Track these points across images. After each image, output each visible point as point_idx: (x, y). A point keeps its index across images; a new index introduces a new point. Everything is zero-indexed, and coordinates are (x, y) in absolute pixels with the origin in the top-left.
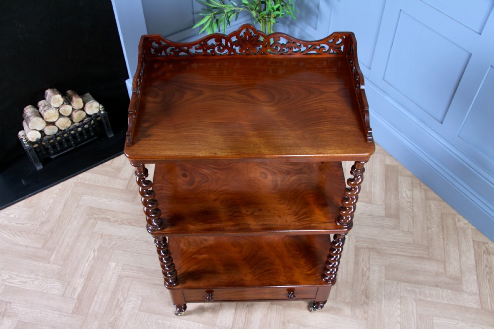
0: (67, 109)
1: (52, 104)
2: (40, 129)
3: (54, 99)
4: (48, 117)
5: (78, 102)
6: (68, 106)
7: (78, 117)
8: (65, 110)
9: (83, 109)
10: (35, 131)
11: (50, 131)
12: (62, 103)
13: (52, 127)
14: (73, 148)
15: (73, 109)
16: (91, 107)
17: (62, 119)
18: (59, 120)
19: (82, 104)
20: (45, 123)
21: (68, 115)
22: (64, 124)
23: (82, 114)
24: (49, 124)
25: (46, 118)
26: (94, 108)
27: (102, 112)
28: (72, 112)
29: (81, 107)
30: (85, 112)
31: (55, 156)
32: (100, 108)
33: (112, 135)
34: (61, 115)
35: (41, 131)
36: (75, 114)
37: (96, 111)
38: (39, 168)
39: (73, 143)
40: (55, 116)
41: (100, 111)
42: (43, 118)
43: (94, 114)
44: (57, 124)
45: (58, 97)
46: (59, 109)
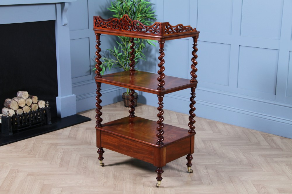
0: (30, 101)
1: (23, 97)
2: (15, 110)
3: (24, 95)
5: (35, 98)
6: (30, 99)
7: (35, 108)
8: (29, 102)
9: (37, 103)
10: (12, 110)
11: (20, 112)
12: (27, 97)
13: (21, 110)
14: (30, 127)
15: (33, 103)
16: (41, 103)
17: (26, 106)
19: (37, 101)
20: (18, 106)
21: (29, 106)
22: (27, 110)
23: (36, 106)
24: (20, 108)
25: (19, 104)
26: (42, 104)
27: (47, 107)
28: (31, 104)
29: (36, 103)
30: (38, 106)
31: (20, 129)
32: (46, 104)
33: (51, 123)
34: (26, 105)
35: (15, 111)
36: (33, 106)
37: (44, 107)
38: (11, 134)
39: (30, 122)
40: (24, 104)
41: (46, 106)
42: (18, 103)
43: (43, 108)
44: (23, 109)
45: (26, 93)
46: (26, 100)
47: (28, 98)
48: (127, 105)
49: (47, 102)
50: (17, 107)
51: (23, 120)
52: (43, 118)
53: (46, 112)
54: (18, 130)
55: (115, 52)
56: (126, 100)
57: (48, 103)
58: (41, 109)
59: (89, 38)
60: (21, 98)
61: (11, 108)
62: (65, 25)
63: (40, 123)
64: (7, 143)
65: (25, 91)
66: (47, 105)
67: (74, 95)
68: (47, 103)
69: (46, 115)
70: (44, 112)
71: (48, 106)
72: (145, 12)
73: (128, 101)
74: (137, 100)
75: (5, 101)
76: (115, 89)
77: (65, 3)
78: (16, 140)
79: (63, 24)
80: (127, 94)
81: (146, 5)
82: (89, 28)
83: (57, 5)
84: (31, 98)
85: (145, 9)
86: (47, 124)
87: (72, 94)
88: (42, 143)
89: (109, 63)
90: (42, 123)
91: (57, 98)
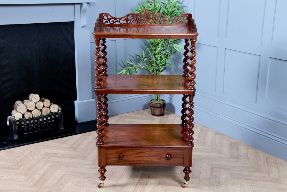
1: (33, 100)
2: (23, 113)
3: (35, 98)
4: (29, 106)
5: (47, 102)
6: (41, 103)
7: (46, 112)
8: (39, 105)
9: (49, 107)
10: (19, 113)
11: (28, 116)
12: (38, 100)
13: (29, 113)
14: (38, 131)
15: (44, 106)
16: (54, 107)
17: (36, 110)
18: (34, 110)
20: (26, 109)
21: (40, 109)
22: (36, 113)
23: (48, 110)
24: (29, 111)
25: (28, 107)
26: (55, 109)
27: (60, 111)
28: (43, 108)
29: (48, 106)
30: (50, 110)
31: (27, 133)
33: (63, 128)
34: (36, 108)
36: (44, 110)
38: (16, 137)
39: (39, 127)
40: (33, 107)
41: (59, 110)
42: (26, 106)
43: (55, 112)
44: (33, 112)
45: (37, 96)
46: (36, 104)
47: (39, 101)
48: (154, 114)
49: (60, 107)
50: (26, 110)
51: (30, 124)
54: (25, 134)
55: (142, 57)
56: (152, 108)
58: (53, 113)
59: (116, 40)
60: (31, 101)
61: (18, 111)
62: (83, 27)
64: (4, 148)
65: (36, 93)
66: (60, 109)
67: (94, 100)
69: (58, 120)
70: (57, 116)
71: (61, 110)
72: (176, 15)
73: (153, 109)
74: (164, 109)
75: (15, 103)
77: (83, 4)
78: (15, 146)
80: (153, 102)
81: (177, 8)
83: (76, 6)
84: (43, 101)
85: (176, 11)
86: (59, 129)
87: (92, 99)
88: (39, 152)
89: (134, 68)
91: (75, 102)
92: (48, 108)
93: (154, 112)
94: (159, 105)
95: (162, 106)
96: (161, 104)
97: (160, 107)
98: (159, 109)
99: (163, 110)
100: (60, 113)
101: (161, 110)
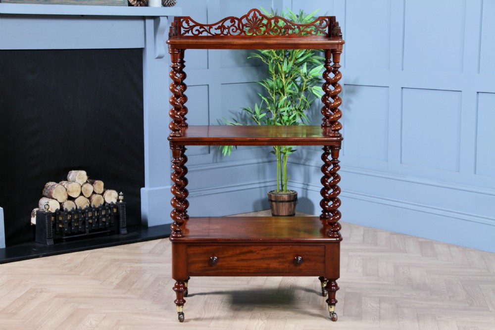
0: (89, 188)
1: (77, 180)
2: (61, 202)
3: (79, 177)
4: (71, 190)
5: (100, 185)
6: (90, 185)
7: (97, 201)
8: (86, 190)
9: (102, 194)
10: (56, 201)
11: (69, 206)
12: (85, 181)
13: (71, 202)
14: (86, 234)
15: (94, 193)
16: (110, 195)
17: (82, 197)
18: (79, 198)
19: (103, 190)
20: (67, 195)
21: (88, 197)
22: (82, 203)
23: (101, 199)
24: (70, 198)
25: (69, 191)
26: (112, 197)
27: (121, 201)
28: (92, 195)
29: (101, 192)
30: (104, 198)
31: (68, 237)
32: (118, 197)
33: (125, 232)
34: (81, 194)
35: (60, 204)
36: (95, 197)
37: (115, 201)
38: (50, 243)
39: (87, 226)
40: (77, 192)
41: (118, 200)
42: (66, 190)
43: (112, 202)
44: (76, 201)
45: (84, 173)
46: (82, 187)
47: (87, 182)
48: (275, 214)
49: (121, 193)
50: (65, 197)
51: (73, 221)
52: (112, 222)
53: (118, 211)
54: (65, 238)
55: (255, 113)
56: (274, 204)
57: (122, 195)
58: (109, 204)
59: (208, 85)
60: (74, 181)
61: (53, 197)
62: (159, 58)
63: (106, 229)
65: (81, 169)
66: (121, 198)
68: (120, 195)
69: (117, 216)
70: (115, 210)
71: (123, 200)
73: (276, 206)
74: (295, 205)
75: (46, 186)
76: (258, 186)
77: (161, 18)
79: (157, 56)
80: (276, 193)
82: (208, 68)
83: (147, 21)
84: (92, 183)
86: (119, 233)
88: (99, 259)
90: (109, 231)
91: (142, 189)
92: (101, 196)
93: (277, 211)
94: (286, 197)
95: (292, 199)
96: (290, 196)
97: (288, 201)
98: (287, 204)
99: (293, 206)
100: (121, 204)
101: (290, 206)
